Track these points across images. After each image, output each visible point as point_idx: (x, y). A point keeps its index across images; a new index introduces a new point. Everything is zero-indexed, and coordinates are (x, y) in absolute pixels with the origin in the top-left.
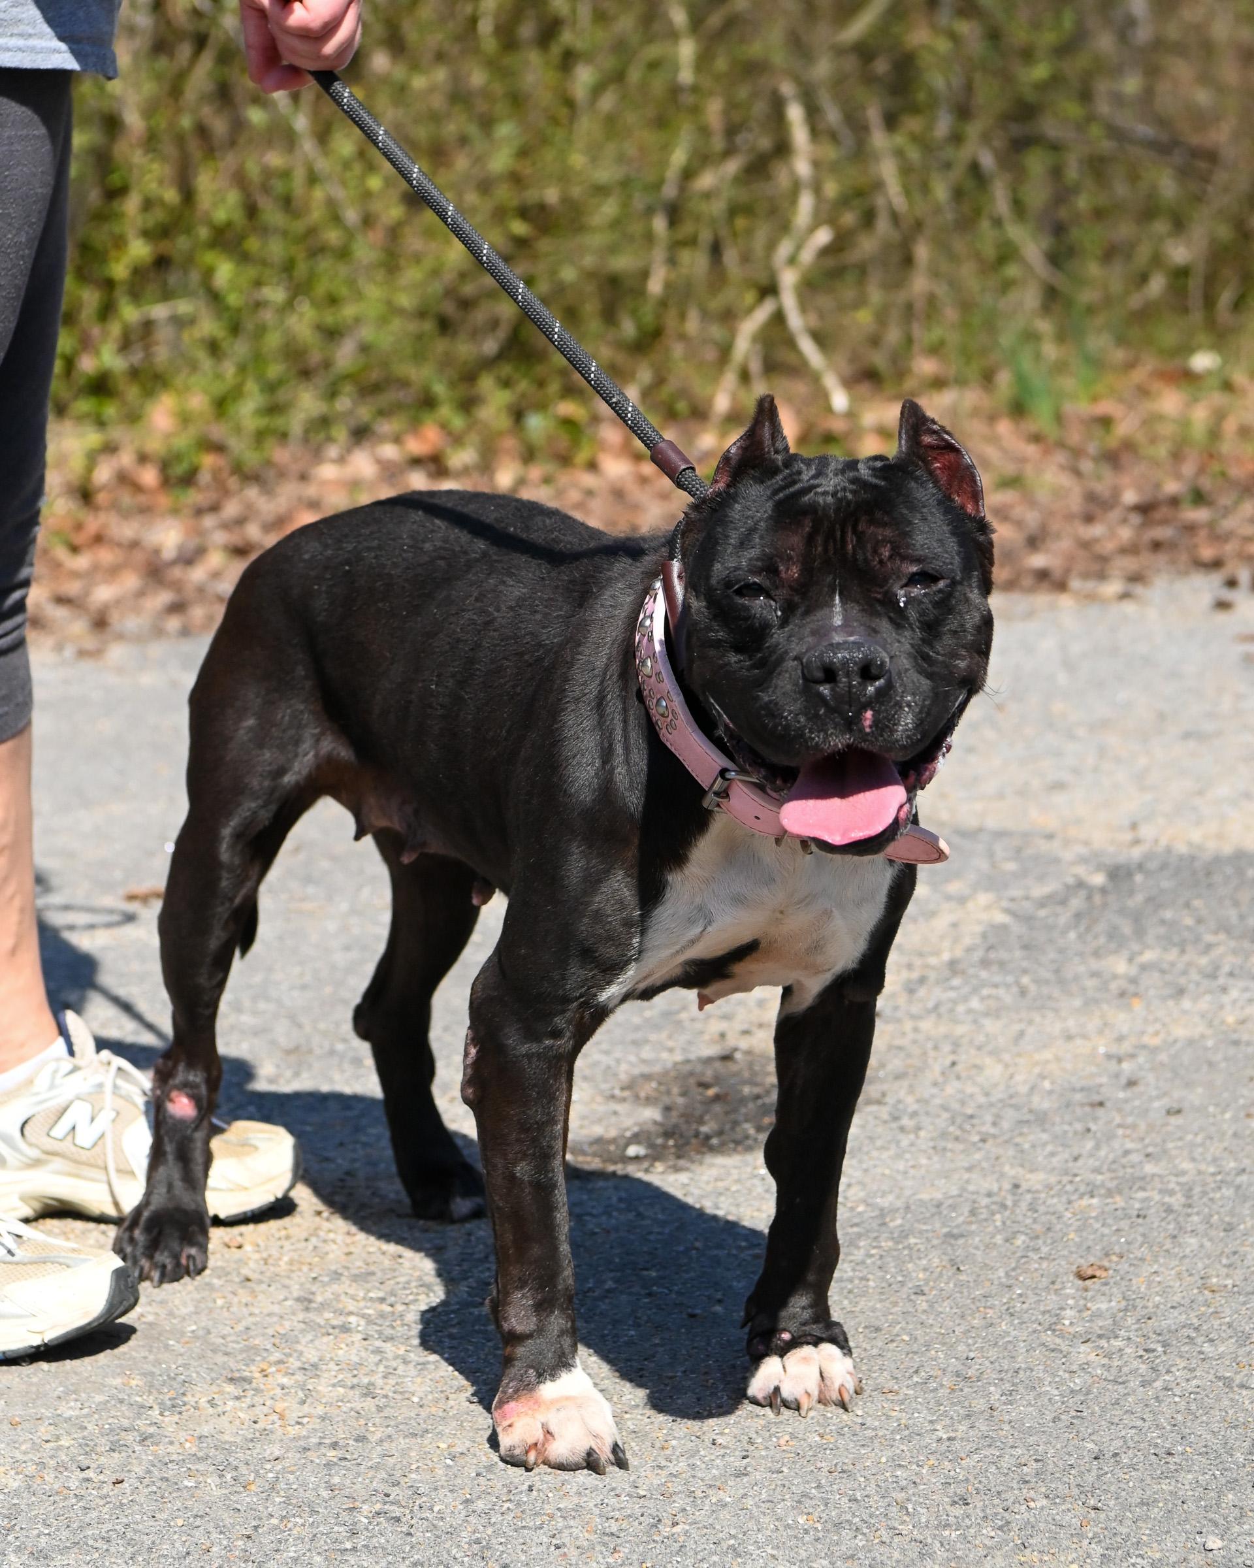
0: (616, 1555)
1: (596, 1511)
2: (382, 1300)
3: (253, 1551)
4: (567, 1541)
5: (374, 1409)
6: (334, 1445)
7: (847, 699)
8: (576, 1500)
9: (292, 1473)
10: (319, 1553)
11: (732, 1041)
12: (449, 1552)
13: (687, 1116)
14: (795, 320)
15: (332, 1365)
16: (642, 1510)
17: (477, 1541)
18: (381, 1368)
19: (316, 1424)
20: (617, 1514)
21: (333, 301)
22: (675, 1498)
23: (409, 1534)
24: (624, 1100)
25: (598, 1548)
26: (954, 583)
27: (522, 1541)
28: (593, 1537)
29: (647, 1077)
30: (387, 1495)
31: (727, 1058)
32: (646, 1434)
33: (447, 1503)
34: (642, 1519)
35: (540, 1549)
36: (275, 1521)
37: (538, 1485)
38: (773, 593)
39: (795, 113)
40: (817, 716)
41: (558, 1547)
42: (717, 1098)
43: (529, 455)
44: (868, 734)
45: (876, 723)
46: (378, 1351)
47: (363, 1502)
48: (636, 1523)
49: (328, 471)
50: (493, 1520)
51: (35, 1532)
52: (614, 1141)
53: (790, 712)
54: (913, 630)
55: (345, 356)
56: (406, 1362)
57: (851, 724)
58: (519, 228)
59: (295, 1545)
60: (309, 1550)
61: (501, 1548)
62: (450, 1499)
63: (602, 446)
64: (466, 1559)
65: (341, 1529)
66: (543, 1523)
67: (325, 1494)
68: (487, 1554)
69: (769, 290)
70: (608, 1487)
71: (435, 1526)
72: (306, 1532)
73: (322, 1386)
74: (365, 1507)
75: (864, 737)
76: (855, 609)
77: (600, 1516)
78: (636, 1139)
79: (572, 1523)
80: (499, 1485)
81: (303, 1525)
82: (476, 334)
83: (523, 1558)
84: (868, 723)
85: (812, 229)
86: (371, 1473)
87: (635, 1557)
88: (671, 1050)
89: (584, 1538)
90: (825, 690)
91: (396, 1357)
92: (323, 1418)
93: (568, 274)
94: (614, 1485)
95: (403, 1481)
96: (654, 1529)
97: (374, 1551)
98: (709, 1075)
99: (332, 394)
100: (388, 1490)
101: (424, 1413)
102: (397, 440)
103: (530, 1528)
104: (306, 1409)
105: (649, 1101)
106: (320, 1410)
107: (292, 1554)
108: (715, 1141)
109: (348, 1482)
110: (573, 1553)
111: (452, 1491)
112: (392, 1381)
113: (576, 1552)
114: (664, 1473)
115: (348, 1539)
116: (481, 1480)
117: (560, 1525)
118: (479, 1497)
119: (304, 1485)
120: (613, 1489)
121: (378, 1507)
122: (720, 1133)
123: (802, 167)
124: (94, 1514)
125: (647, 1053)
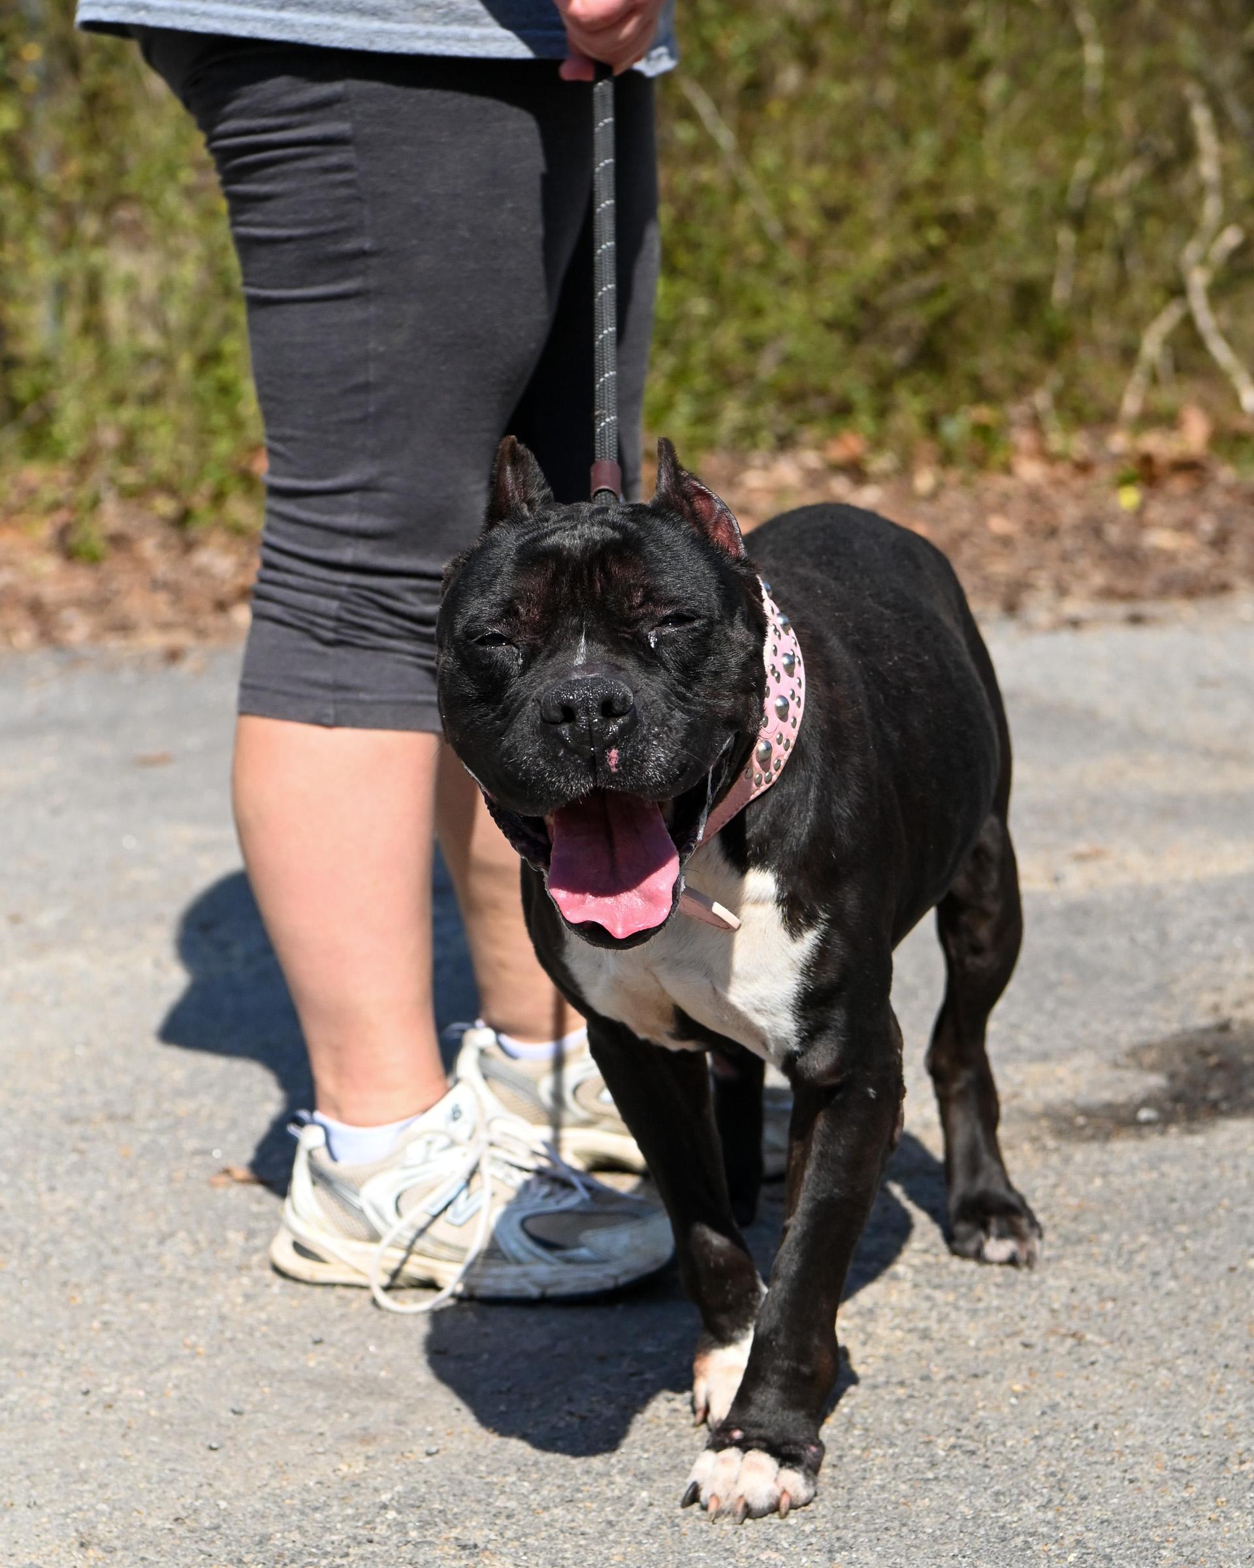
0: (1190, 1490)
1: (1163, 1449)
2: (926, 1251)
3: (841, 1478)
4: (1139, 1475)
5: (933, 1352)
6: (902, 1384)
7: (587, 739)
8: (1141, 1438)
9: (865, 1408)
10: (904, 1482)
11: (1227, 1012)
12: (1027, 1484)
13: (1192, 1083)
14: (1206, 321)
15: (887, 1311)
16: (1208, 1449)
17: (1053, 1474)
18: (934, 1314)
19: (881, 1364)
20: (1184, 1452)
21: (757, 312)
22: (1238, 1438)
23: (986, 1466)
24: (1126, 1067)
25: (1170, 1483)
26: (711, 623)
27: (1095, 1475)
28: (1166, 1473)
29: (1148, 1046)
30: (959, 1430)
31: (1224, 1027)
32: (1200, 1379)
33: (1016, 1438)
34: (1209, 1457)
35: (1114, 1483)
36: (857, 1452)
37: (1102, 1424)
38: (515, 640)
39: (1201, 116)
40: (556, 758)
41: (1131, 1481)
42: (1220, 1066)
43: (946, 459)
44: (615, 774)
45: (622, 762)
46: (928, 1298)
47: (938, 1436)
48: (1204, 1461)
49: (754, 479)
50: (1065, 1455)
51: (635, 1456)
52: (1124, 1105)
53: (529, 755)
54: (668, 670)
55: (767, 367)
56: (957, 1308)
57: (595, 764)
58: (935, 236)
59: (881, 1474)
60: (894, 1479)
61: (1077, 1481)
62: (1019, 1435)
63: (1016, 449)
64: (1045, 1491)
65: (921, 1460)
66: (1113, 1459)
67: (901, 1428)
68: (1065, 1486)
69: (1177, 290)
70: (1171, 1427)
71: (1010, 1461)
72: (889, 1463)
73: (880, 1329)
74: (940, 1441)
75: (611, 778)
76: (600, 650)
77: (1168, 1453)
78: (1145, 1103)
79: (1141, 1459)
80: (1065, 1424)
81: (884, 1456)
82: (888, 343)
83: (1100, 1490)
84: (613, 762)
85: (1220, 229)
86: (940, 1410)
87: (1208, 1492)
88: (1167, 1021)
89: (1155, 1473)
90: (565, 730)
91: (947, 1304)
92: (887, 1359)
93: (980, 283)
94: (1176, 1425)
95: (972, 1417)
96: (1222, 1467)
97: (955, 1481)
98: (1208, 1043)
99: (754, 402)
100: (959, 1426)
101: (982, 1355)
102: (819, 447)
103: (1102, 1464)
104: (868, 1349)
105: (1153, 1068)
106: (882, 1351)
107: (878, 1482)
108: (1224, 1106)
109: (919, 1418)
110: (1148, 1489)
111: (1021, 1428)
112: (946, 1326)
113: (1151, 1487)
114: (1224, 1415)
115: (930, 1469)
116: (1046, 1418)
117: (1131, 1460)
118: (1047, 1434)
119: (878, 1419)
120: (1177, 1429)
121: (952, 1440)
122: (1227, 1098)
123: (1208, 169)
124: (686, 1442)
125: (1145, 1023)
